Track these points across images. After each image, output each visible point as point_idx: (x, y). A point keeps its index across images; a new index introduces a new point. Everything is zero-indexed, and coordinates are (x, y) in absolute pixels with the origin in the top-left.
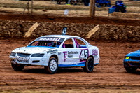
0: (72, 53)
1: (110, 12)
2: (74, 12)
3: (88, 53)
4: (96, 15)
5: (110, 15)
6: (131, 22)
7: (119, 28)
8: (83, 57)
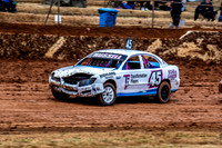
0: (138, 76)
3: (161, 75)
6: (25, 28)
7: (6, 37)
8: (153, 81)
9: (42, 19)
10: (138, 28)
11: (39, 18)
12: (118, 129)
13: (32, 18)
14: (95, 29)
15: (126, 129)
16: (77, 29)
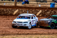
1: (23, 4)
2: (8, 4)
4: (17, 5)
7: (26, 10)
11: (35, 5)
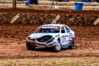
3: (72, 36)
4: (17, 7)
5: (27, 7)
6: (42, 11)
7: (33, 16)
9: (49, 7)
10: (93, 11)
11: (48, 7)
12: (84, 56)
13: (45, 7)
14: (73, 12)
15: (87, 56)
16: (65, 11)
